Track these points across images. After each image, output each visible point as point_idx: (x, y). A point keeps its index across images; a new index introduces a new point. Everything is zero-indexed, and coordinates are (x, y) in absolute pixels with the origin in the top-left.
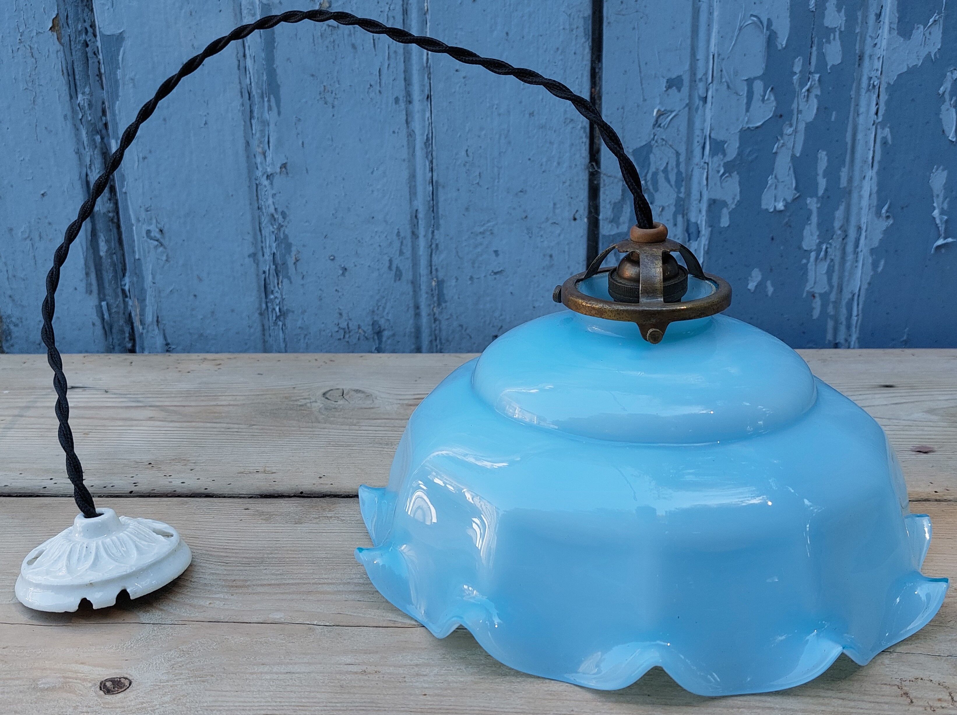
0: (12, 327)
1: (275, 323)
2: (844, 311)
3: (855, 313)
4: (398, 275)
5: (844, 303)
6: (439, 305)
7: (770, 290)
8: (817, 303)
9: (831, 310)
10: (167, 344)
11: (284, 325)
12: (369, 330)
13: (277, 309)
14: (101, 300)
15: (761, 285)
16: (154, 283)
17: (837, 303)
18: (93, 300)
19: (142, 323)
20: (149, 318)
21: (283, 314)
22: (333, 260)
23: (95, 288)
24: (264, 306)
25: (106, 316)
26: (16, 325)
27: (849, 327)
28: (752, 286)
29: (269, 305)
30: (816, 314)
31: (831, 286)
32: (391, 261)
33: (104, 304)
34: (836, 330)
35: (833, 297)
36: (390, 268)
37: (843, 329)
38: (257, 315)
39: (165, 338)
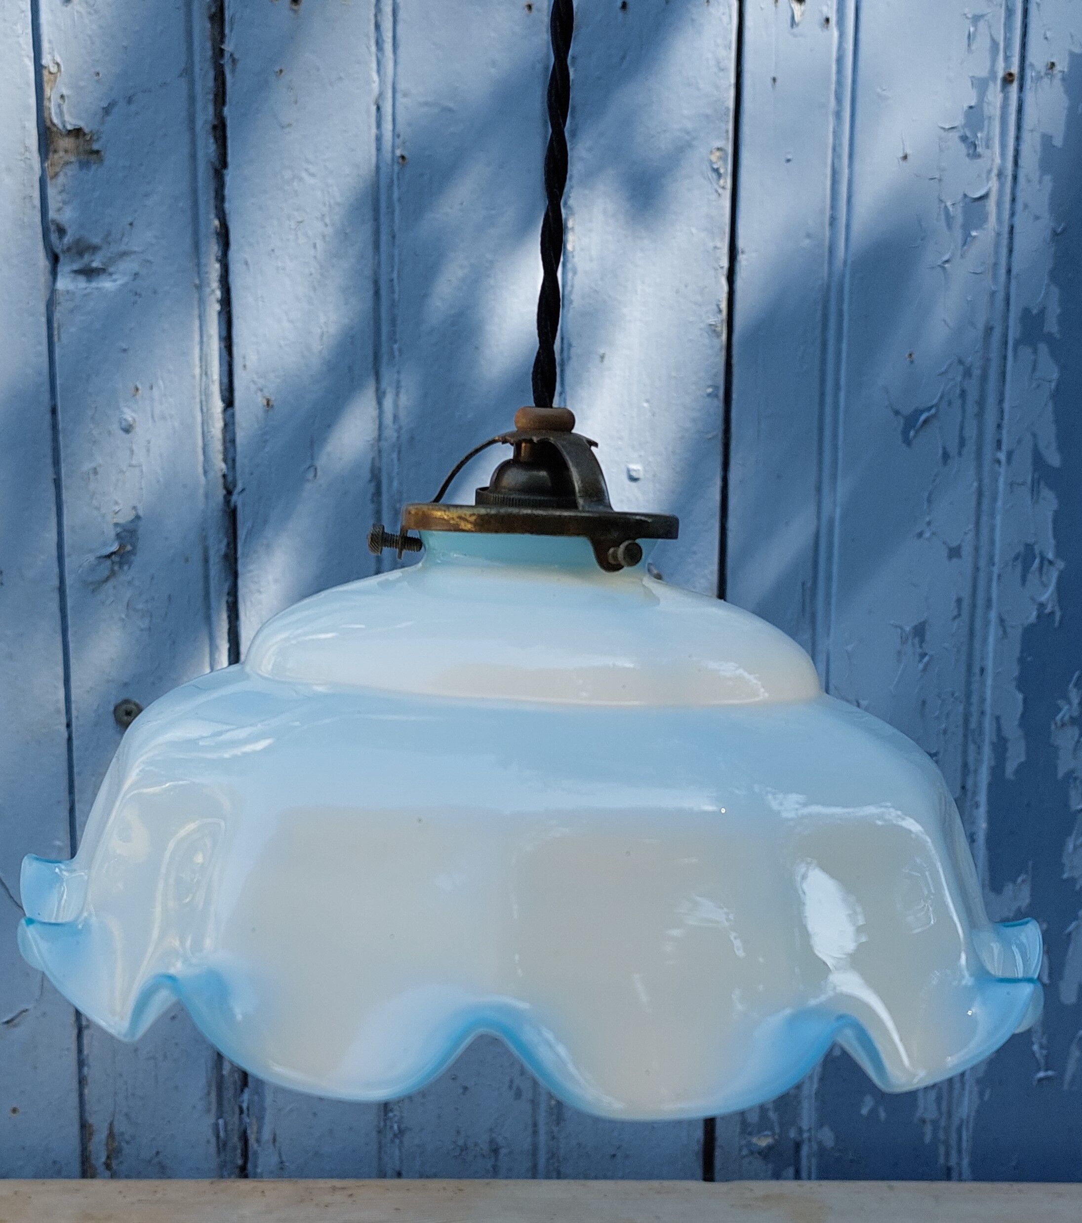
0: (123, 1144)
1: (392, 1141)
2: (954, 1136)
3: (964, 1137)
4: (518, 1094)
5: (954, 1128)
6: (558, 1124)
7: (883, 1115)
8: (928, 1130)
9: (942, 1136)
10: (282, 1162)
11: (401, 1142)
12: (485, 1148)
13: (396, 1127)
14: (219, 1117)
15: (873, 1111)
16: (274, 1101)
17: (947, 1129)
18: (211, 1119)
19: (258, 1141)
20: (266, 1135)
21: (401, 1132)
22: (453, 1079)
23: (214, 1106)
24: (382, 1124)
25: (222, 1134)
26: (128, 1143)
27: (960, 1151)
28: (865, 1111)
29: (388, 1123)
30: (928, 1138)
31: (941, 1113)
32: (511, 1081)
33: (221, 1122)
34: (947, 1155)
35: (943, 1123)
36: (510, 1087)
37: (954, 1153)
38: (374, 1133)
39: (280, 1157)
